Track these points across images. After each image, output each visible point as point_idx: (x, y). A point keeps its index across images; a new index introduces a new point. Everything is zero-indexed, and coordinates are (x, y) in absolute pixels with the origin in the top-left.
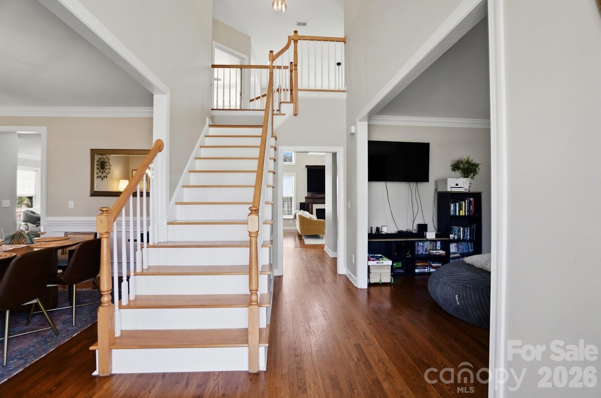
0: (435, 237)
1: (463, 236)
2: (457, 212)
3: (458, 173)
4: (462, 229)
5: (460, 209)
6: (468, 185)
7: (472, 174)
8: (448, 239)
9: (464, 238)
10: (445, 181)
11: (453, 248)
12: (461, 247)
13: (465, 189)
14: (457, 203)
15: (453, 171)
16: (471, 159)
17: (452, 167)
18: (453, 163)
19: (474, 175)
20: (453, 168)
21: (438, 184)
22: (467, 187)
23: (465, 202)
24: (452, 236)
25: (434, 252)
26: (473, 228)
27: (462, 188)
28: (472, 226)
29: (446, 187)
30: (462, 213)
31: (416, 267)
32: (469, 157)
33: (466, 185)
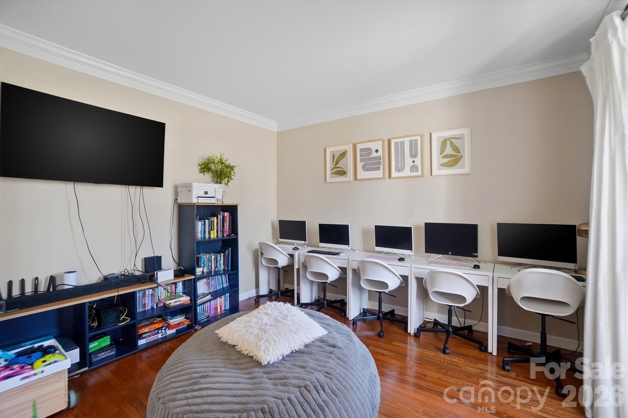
0: (173, 278)
1: (216, 267)
2: (207, 233)
3: (208, 176)
4: (213, 257)
5: (211, 229)
6: (221, 193)
7: (226, 180)
8: (194, 277)
9: (217, 270)
10: (188, 187)
11: (202, 287)
12: (212, 282)
13: (217, 199)
14: (206, 220)
15: (201, 173)
16: (225, 157)
17: (200, 167)
18: (203, 161)
19: (228, 181)
20: (201, 169)
21: (178, 191)
22: (219, 196)
23: (217, 218)
24: (199, 271)
25: (172, 301)
26: (228, 253)
27: (213, 197)
28: (227, 253)
29: (191, 197)
30: (213, 235)
31: (140, 337)
32: (222, 154)
33: (219, 194)
